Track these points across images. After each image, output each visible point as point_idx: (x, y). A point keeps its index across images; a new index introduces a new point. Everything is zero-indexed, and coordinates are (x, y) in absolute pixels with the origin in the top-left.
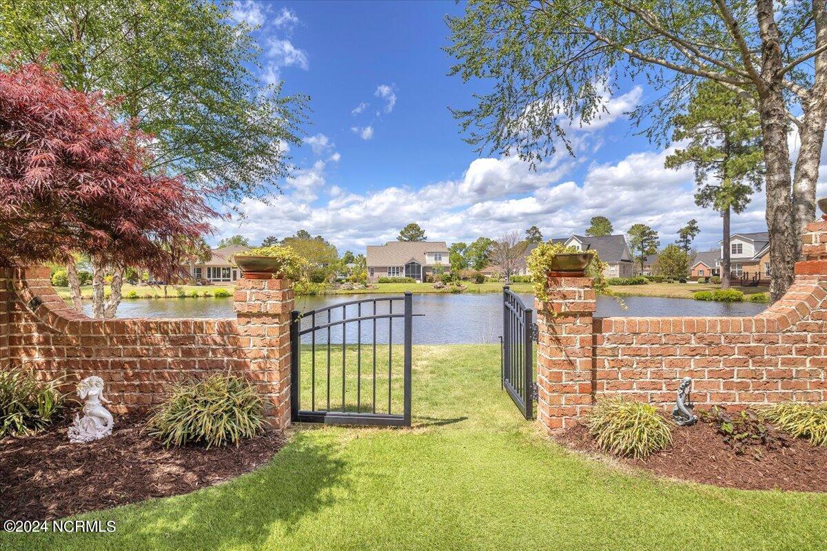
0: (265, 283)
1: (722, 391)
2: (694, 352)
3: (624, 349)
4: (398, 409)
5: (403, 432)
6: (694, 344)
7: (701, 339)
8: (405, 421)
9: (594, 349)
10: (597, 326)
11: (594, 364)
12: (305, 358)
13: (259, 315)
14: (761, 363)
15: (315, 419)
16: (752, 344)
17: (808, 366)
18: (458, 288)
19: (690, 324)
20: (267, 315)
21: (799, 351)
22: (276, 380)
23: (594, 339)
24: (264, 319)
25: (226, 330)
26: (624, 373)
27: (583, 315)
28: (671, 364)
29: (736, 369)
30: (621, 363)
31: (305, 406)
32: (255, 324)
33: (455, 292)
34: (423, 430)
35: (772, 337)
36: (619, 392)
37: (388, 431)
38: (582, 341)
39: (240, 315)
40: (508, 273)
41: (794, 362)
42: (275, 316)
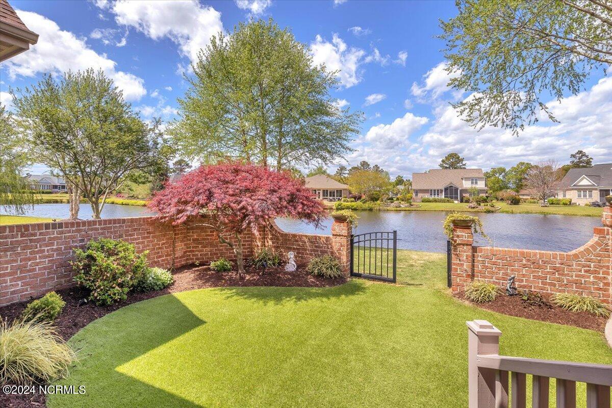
0: (342, 224)
1: (540, 285)
2: (525, 266)
3: (488, 261)
4: (391, 276)
5: (393, 284)
6: (524, 262)
7: (528, 260)
8: (394, 281)
9: (474, 260)
10: (474, 249)
11: (473, 266)
12: (356, 252)
13: (340, 235)
14: (563, 275)
15: (359, 276)
16: (557, 265)
17: (592, 279)
19: (522, 253)
20: (342, 235)
21: (586, 271)
22: (344, 259)
23: (473, 256)
24: (341, 237)
25: (327, 239)
26: (488, 272)
27: (467, 245)
28: (512, 270)
29: (548, 276)
30: (487, 267)
31: (355, 271)
32: (338, 239)
34: (400, 285)
35: (570, 263)
36: (486, 279)
37: (386, 283)
38: (467, 256)
39: (333, 235)
40: (544, 197)
41: (583, 276)
42: (345, 236)
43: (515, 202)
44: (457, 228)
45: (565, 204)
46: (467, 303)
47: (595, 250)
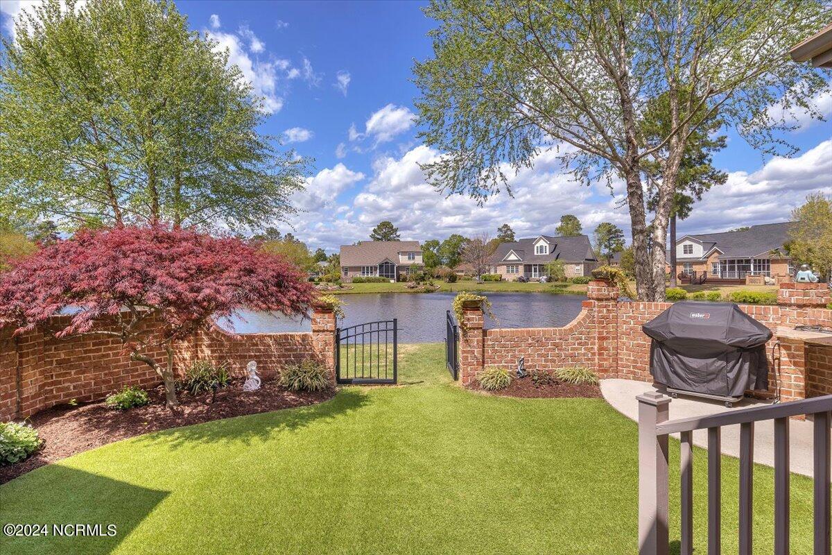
0: (327, 316)
1: (543, 363)
2: (530, 345)
3: (498, 345)
4: (391, 377)
5: (393, 387)
6: (530, 341)
7: (533, 339)
8: (394, 382)
9: (484, 345)
10: (485, 333)
11: (483, 351)
12: (343, 351)
13: (324, 331)
14: (560, 350)
15: (348, 382)
16: (557, 341)
17: (583, 351)
18: (431, 288)
19: (528, 332)
20: (327, 331)
21: (579, 344)
22: (331, 362)
23: (484, 339)
24: (326, 333)
25: (304, 338)
26: (498, 356)
27: (478, 328)
28: (520, 351)
29: (550, 353)
30: (496, 351)
31: (343, 376)
32: (321, 336)
33: (428, 291)
34: (402, 386)
35: (566, 338)
36: (496, 365)
37: (386, 386)
38: (478, 341)
39: (314, 331)
40: (480, 272)
41: (576, 349)
42: (331, 331)
43: (453, 279)
44: (467, 310)
45: (496, 280)
46: (484, 393)
47: (585, 323)
